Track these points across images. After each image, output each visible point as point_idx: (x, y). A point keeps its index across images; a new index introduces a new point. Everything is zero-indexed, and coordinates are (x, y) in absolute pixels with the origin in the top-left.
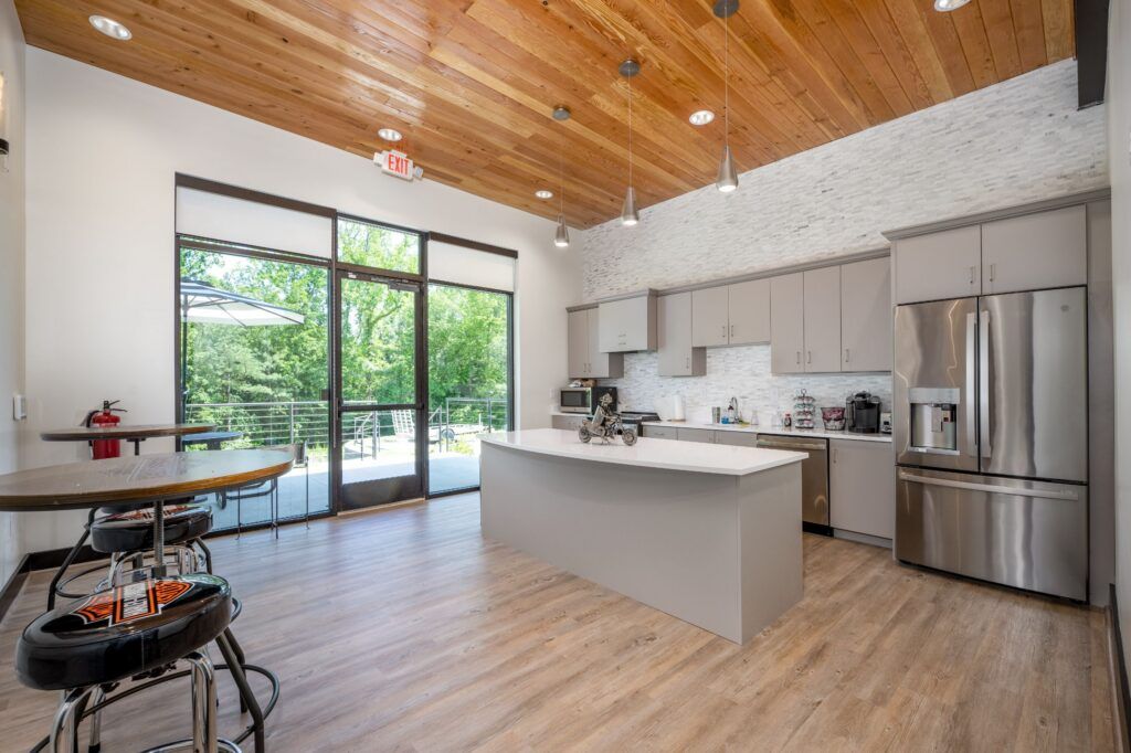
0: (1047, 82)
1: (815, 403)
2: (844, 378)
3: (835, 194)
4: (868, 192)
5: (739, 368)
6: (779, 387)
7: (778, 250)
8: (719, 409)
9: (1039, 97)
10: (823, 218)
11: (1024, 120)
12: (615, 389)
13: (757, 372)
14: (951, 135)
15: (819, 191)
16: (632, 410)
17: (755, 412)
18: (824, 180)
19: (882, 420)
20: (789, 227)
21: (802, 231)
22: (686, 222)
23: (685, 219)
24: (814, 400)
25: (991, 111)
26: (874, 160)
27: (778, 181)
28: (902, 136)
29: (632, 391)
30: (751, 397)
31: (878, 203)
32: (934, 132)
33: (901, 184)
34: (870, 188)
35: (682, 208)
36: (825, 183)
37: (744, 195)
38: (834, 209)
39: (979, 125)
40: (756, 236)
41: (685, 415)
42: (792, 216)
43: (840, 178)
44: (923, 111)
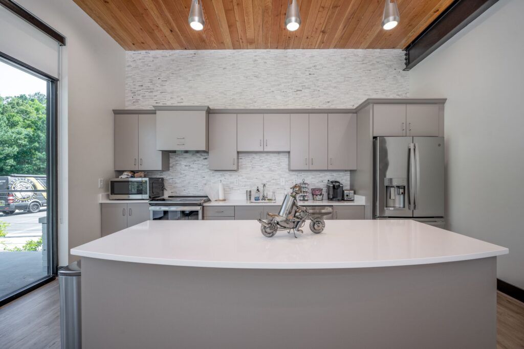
0: (394, 56)
1: (308, 187)
2: (319, 173)
3: (315, 77)
4: (330, 81)
5: (261, 166)
6: (285, 178)
7: (285, 100)
8: (250, 191)
9: (392, 61)
10: (310, 88)
11: (387, 68)
12: (163, 179)
13: (273, 169)
14: (364, 65)
15: (307, 73)
16: (178, 195)
17: (274, 193)
18: (310, 68)
19: (345, 194)
20: (292, 89)
21: (299, 92)
22: (224, 69)
23: (224, 66)
24: (308, 185)
25: (378, 60)
26: (333, 66)
27: (286, 61)
28: (345, 58)
29: (178, 181)
30: (269, 184)
31: (335, 87)
32: (358, 61)
33: (344, 81)
34: (332, 79)
35: (221, 58)
36: (311, 70)
37: (265, 63)
38: (315, 85)
39: (373, 64)
40: (273, 89)
41: (225, 196)
42: (293, 83)
43: (317, 69)
44: (354, 50)
